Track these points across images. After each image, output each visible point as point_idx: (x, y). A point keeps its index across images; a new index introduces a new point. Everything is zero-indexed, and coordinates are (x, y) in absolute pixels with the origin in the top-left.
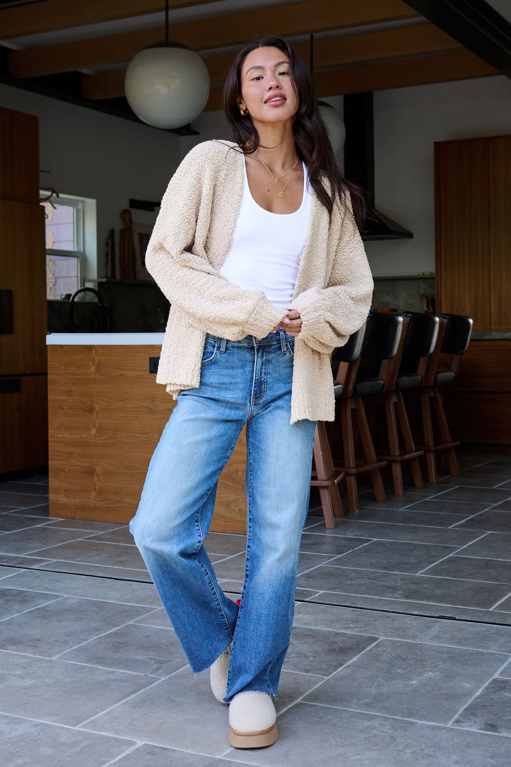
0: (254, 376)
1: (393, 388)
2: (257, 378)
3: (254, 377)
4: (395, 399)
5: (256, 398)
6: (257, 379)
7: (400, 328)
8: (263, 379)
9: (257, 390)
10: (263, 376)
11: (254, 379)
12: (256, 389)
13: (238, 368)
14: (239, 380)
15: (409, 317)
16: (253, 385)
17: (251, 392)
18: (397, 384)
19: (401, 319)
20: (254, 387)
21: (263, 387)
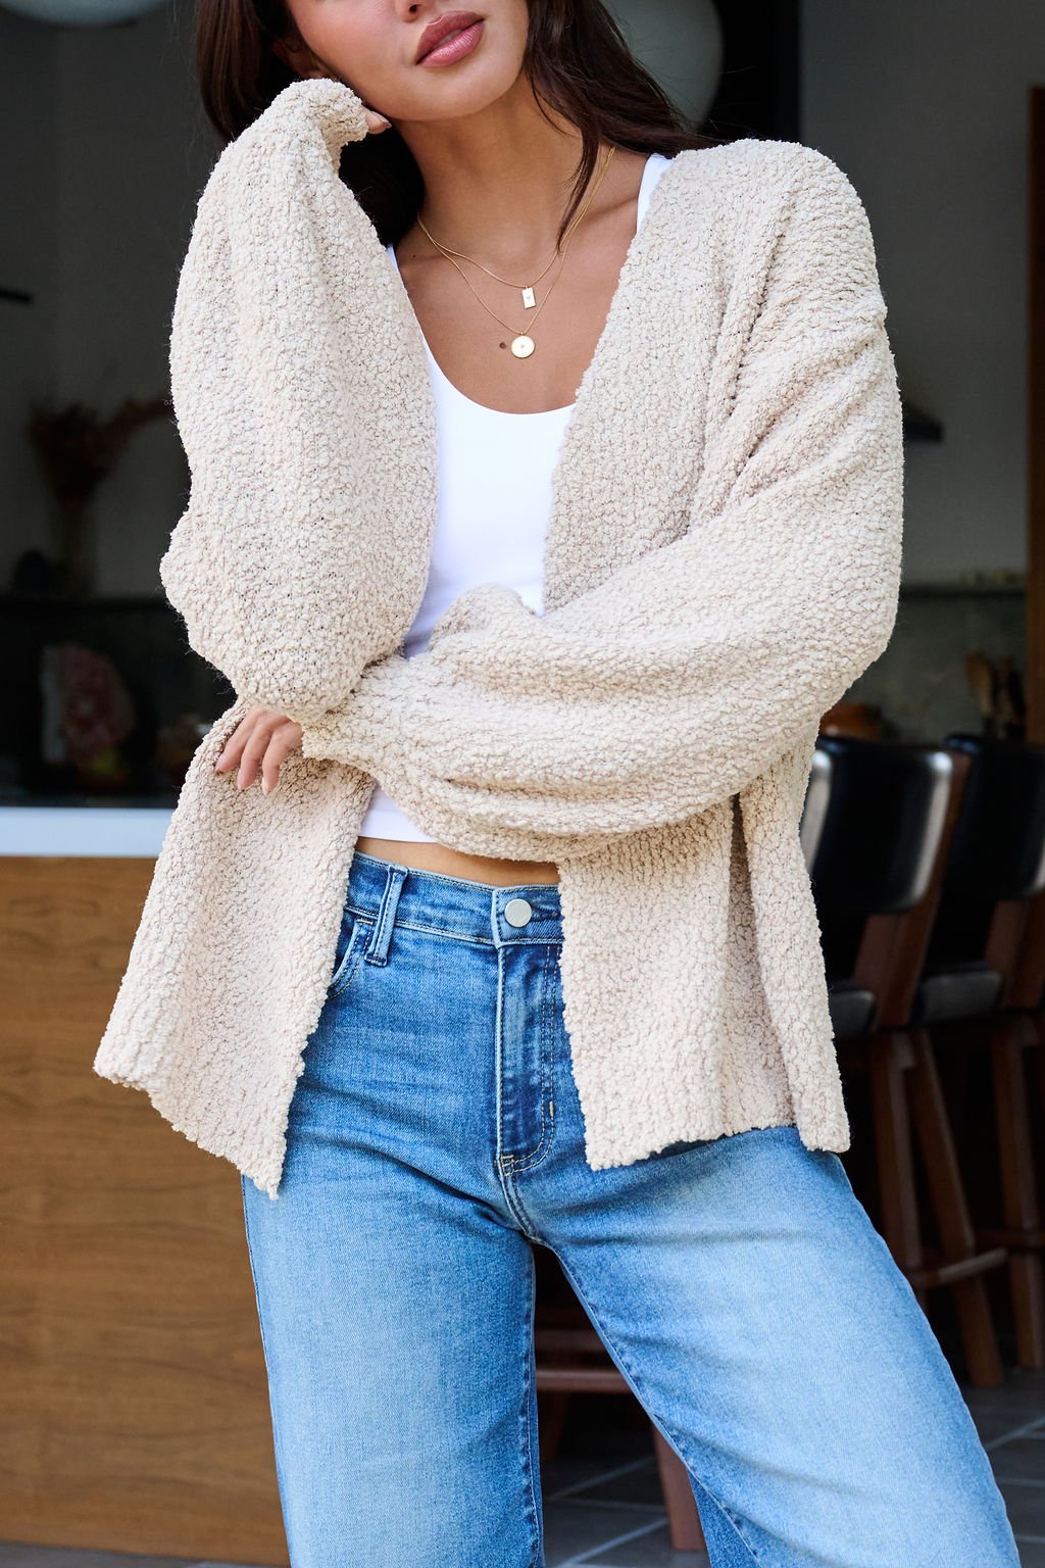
0: (498, 1068)
1: (905, 1018)
2: (509, 1074)
3: (498, 1073)
4: (904, 1058)
5: (517, 1154)
6: (513, 1081)
7: (941, 797)
8: (535, 1080)
9: (514, 1122)
10: (536, 1065)
11: (498, 1079)
12: (510, 1117)
13: (437, 1031)
14: (443, 1079)
15: (968, 754)
16: (499, 1105)
17: (493, 1131)
18: (919, 1002)
19: (942, 763)
20: (503, 1112)
21: (539, 1108)
